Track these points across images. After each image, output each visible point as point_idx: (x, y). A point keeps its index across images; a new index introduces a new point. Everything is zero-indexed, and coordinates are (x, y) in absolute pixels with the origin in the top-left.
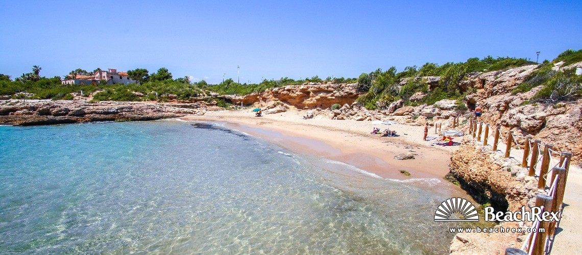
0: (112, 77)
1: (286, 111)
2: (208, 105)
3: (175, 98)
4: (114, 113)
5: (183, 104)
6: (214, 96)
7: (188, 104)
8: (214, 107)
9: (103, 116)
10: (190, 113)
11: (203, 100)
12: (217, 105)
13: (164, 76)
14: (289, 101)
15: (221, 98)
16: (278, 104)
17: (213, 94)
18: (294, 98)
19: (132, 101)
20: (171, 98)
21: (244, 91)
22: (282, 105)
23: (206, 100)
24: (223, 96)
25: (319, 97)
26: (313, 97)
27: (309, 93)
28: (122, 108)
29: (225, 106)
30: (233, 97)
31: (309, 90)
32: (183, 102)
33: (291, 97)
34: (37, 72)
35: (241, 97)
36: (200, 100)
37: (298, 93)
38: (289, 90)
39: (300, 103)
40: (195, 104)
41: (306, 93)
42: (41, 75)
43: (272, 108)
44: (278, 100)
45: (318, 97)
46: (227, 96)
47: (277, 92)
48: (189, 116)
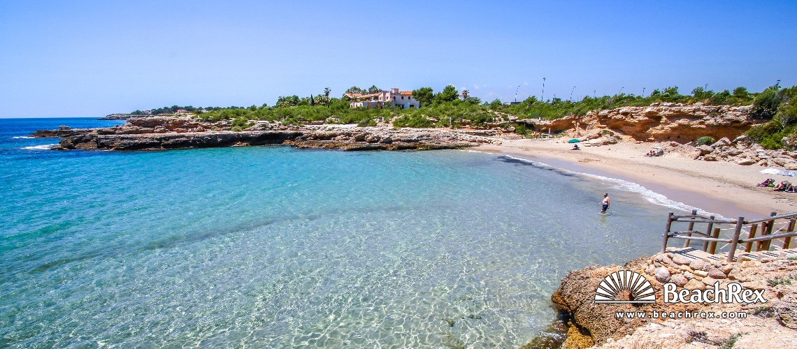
0: (394, 98)
1: (617, 143)
2: (504, 132)
3: (469, 124)
4: (415, 141)
5: (476, 131)
6: (512, 120)
7: (483, 131)
8: (512, 135)
9: (406, 144)
10: (485, 142)
11: (499, 126)
12: (514, 132)
13: (450, 95)
14: (624, 129)
15: (520, 123)
16: (605, 132)
17: (511, 118)
18: (633, 125)
19: (427, 127)
20: (465, 124)
21: (553, 113)
22: (612, 134)
23: (502, 126)
24: (523, 120)
25: (676, 125)
26: (666, 123)
27: (660, 118)
28: (422, 136)
29: (524, 133)
30: (537, 121)
31: (661, 114)
32: (477, 129)
33: (628, 124)
34: (327, 94)
35: (548, 122)
36: (495, 126)
37: (641, 118)
38: (625, 114)
39: (641, 132)
40: (489, 131)
41: (654, 119)
42: (330, 96)
43: (596, 138)
44: (605, 128)
45: (674, 125)
46: (528, 121)
47: (605, 117)
48: (484, 146)
